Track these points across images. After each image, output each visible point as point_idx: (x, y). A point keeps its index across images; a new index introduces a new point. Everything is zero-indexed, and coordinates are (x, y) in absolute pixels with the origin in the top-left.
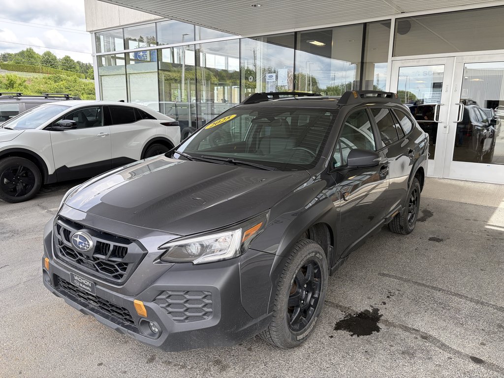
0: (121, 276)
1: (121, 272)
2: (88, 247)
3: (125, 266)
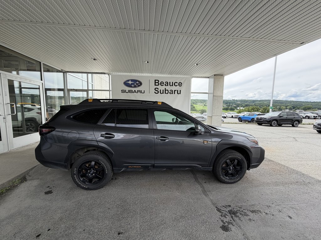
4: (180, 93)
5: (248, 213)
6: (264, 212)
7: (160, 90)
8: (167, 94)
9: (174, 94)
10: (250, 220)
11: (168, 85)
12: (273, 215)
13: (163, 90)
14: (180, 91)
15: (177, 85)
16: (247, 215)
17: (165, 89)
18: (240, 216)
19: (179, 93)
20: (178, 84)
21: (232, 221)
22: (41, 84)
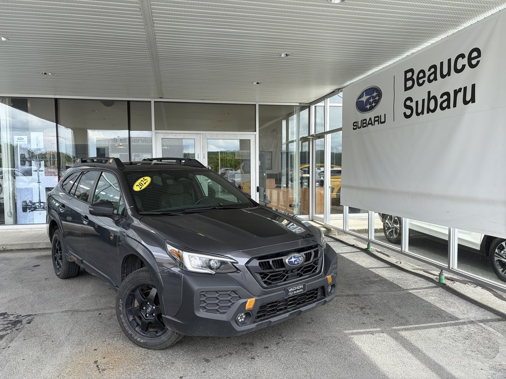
4: (473, 100)
5: (4, 333)
7: (417, 102)
8: (433, 111)
9: (455, 106)
11: (435, 79)
13: (423, 100)
14: (473, 86)
15: (464, 66)
17: (429, 93)
18: (6, 326)
19: (468, 98)
20: (465, 61)
21: (5, 319)
22: (253, 137)
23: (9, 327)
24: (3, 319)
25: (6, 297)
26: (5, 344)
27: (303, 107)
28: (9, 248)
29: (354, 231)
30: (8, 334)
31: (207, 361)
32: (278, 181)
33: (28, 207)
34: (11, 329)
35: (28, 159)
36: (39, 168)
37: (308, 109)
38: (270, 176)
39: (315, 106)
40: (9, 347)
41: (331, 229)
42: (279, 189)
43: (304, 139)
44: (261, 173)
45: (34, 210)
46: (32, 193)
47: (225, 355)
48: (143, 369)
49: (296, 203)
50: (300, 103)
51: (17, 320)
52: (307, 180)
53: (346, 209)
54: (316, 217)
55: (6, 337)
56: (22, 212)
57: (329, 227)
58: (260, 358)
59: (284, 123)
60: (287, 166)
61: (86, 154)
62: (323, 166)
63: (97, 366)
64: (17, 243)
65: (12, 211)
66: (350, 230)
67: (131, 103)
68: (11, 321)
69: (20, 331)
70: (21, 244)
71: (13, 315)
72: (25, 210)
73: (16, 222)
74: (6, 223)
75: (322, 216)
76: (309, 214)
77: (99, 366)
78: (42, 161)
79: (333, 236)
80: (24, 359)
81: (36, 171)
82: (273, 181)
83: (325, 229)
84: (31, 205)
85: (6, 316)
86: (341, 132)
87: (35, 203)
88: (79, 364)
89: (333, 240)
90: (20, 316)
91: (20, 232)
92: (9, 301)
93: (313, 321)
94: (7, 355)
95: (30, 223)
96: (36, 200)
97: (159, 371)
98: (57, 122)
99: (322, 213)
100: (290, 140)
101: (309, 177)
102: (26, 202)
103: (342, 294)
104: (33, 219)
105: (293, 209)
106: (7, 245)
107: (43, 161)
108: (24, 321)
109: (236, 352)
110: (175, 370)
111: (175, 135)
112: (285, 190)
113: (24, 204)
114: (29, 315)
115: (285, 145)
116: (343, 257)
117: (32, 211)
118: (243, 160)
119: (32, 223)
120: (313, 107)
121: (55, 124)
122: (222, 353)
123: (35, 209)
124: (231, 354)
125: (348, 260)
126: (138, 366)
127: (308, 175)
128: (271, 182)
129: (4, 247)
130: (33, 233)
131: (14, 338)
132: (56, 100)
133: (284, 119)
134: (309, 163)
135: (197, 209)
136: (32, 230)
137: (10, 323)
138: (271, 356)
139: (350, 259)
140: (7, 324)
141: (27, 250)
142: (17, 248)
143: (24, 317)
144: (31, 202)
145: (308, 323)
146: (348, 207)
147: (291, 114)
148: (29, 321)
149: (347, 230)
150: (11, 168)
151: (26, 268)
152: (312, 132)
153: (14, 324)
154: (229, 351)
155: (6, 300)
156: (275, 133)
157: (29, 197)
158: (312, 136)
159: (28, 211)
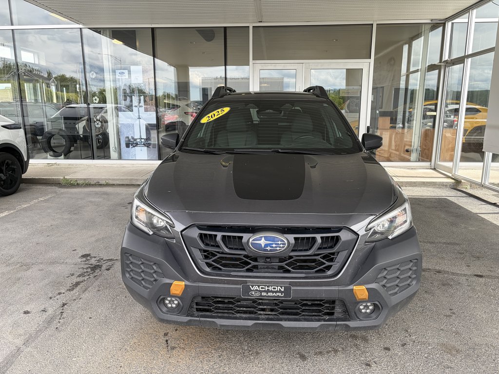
0: (329, 268)
1: (328, 264)
2: (283, 247)
3: (332, 256)
5: (81, 279)
6: (64, 293)
10: (73, 275)
12: (51, 298)
16: (79, 276)
18: (85, 270)
21: (87, 262)
22: (367, 67)
23: (87, 272)
24: (85, 261)
25: (94, 236)
26: (77, 294)
27: (434, 26)
28: (111, 182)
29: (493, 184)
30: (85, 281)
31: (303, 357)
32: (394, 121)
33: (131, 143)
34: (88, 275)
35: (129, 95)
36: (139, 104)
37: (441, 28)
38: (384, 114)
39: (453, 23)
40: (80, 299)
41: (460, 182)
42: (393, 130)
43: (432, 68)
44: (373, 109)
45: (135, 146)
46: (133, 129)
47: (328, 352)
48: (220, 357)
49: (415, 147)
50: (432, 20)
51: (98, 264)
52: (432, 120)
53: (488, 156)
54: (439, 165)
55: (82, 285)
56: (125, 147)
57: (459, 178)
58: (380, 367)
59: (406, 48)
60: (405, 103)
61: (187, 91)
62: (459, 104)
63: (167, 341)
64: (118, 178)
65: (116, 147)
66: (491, 184)
67: (227, 29)
68: (92, 265)
69: (97, 279)
70: (122, 179)
71: (95, 257)
72: (128, 146)
73: (120, 158)
74: (111, 158)
75: (449, 164)
76: (430, 161)
77: (169, 342)
78: (141, 96)
79: (464, 190)
80: (90, 318)
81: (136, 106)
82: (388, 119)
83: (453, 181)
84: (133, 140)
85: (89, 258)
86: (494, 52)
87: (136, 139)
88: (147, 334)
89: (464, 195)
90: (102, 259)
91: (124, 167)
92: (96, 241)
93: (454, 313)
94: (75, 309)
95: (133, 159)
96: (137, 136)
97: (239, 363)
98: (154, 56)
99: (451, 160)
100: (412, 69)
101: (435, 117)
102: (128, 137)
103: (492, 274)
104: (135, 154)
105: (410, 156)
106: (110, 179)
107: (143, 96)
108: (104, 267)
109: (343, 348)
110: (259, 365)
111: (274, 66)
112: (400, 130)
113: (127, 139)
114: (111, 260)
115: (405, 77)
116: (483, 219)
117: (134, 146)
118: (348, 98)
119: (134, 159)
120: (449, 25)
121: (152, 57)
122: (323, 347)
123: (137, 144)
124: (336, 351)
125: (492, 223)
126: (215, 349)
127: (434, 113)
128: (385, 122)
129: (107, 181)
130: (135, 168)
131: (89, 287)
132: (153, 29)
133: (406, 44)
134: (437, 99)
135: (250, 150)
136: (134, 165)
137: (90, 267)
138: (396, 365)
139: (495, 222)
140: (87, 268)
141: (127, 185)
142: (118, 182)
143: (105, 262)
144: (133, 138)
145: (447, 316)
146: (491, 154)
147: (417, 36)
148: (109, 267)
149: (487, 183)
150: (115, 104)
151: (121, 204)
152: (446, 57)
153: (95, 268)
154: (333, 346)
155: (93, 239)
156: (392, 62)
157: (131, 132)
158: (446, 62)
159: (131, 146)
